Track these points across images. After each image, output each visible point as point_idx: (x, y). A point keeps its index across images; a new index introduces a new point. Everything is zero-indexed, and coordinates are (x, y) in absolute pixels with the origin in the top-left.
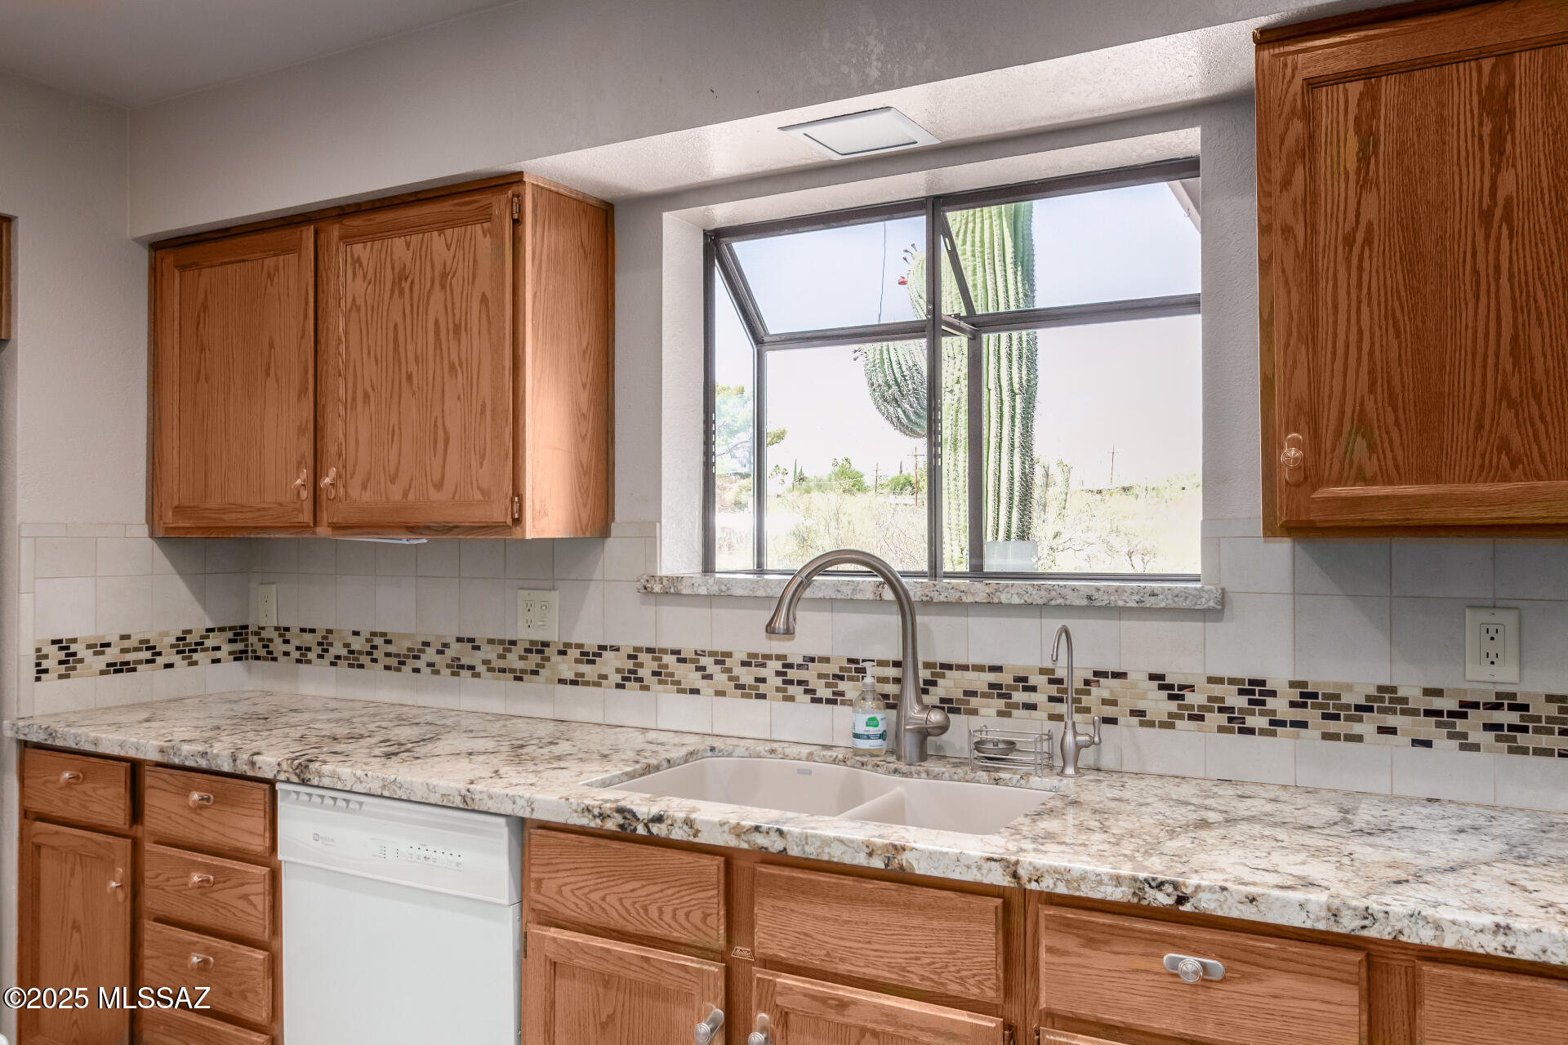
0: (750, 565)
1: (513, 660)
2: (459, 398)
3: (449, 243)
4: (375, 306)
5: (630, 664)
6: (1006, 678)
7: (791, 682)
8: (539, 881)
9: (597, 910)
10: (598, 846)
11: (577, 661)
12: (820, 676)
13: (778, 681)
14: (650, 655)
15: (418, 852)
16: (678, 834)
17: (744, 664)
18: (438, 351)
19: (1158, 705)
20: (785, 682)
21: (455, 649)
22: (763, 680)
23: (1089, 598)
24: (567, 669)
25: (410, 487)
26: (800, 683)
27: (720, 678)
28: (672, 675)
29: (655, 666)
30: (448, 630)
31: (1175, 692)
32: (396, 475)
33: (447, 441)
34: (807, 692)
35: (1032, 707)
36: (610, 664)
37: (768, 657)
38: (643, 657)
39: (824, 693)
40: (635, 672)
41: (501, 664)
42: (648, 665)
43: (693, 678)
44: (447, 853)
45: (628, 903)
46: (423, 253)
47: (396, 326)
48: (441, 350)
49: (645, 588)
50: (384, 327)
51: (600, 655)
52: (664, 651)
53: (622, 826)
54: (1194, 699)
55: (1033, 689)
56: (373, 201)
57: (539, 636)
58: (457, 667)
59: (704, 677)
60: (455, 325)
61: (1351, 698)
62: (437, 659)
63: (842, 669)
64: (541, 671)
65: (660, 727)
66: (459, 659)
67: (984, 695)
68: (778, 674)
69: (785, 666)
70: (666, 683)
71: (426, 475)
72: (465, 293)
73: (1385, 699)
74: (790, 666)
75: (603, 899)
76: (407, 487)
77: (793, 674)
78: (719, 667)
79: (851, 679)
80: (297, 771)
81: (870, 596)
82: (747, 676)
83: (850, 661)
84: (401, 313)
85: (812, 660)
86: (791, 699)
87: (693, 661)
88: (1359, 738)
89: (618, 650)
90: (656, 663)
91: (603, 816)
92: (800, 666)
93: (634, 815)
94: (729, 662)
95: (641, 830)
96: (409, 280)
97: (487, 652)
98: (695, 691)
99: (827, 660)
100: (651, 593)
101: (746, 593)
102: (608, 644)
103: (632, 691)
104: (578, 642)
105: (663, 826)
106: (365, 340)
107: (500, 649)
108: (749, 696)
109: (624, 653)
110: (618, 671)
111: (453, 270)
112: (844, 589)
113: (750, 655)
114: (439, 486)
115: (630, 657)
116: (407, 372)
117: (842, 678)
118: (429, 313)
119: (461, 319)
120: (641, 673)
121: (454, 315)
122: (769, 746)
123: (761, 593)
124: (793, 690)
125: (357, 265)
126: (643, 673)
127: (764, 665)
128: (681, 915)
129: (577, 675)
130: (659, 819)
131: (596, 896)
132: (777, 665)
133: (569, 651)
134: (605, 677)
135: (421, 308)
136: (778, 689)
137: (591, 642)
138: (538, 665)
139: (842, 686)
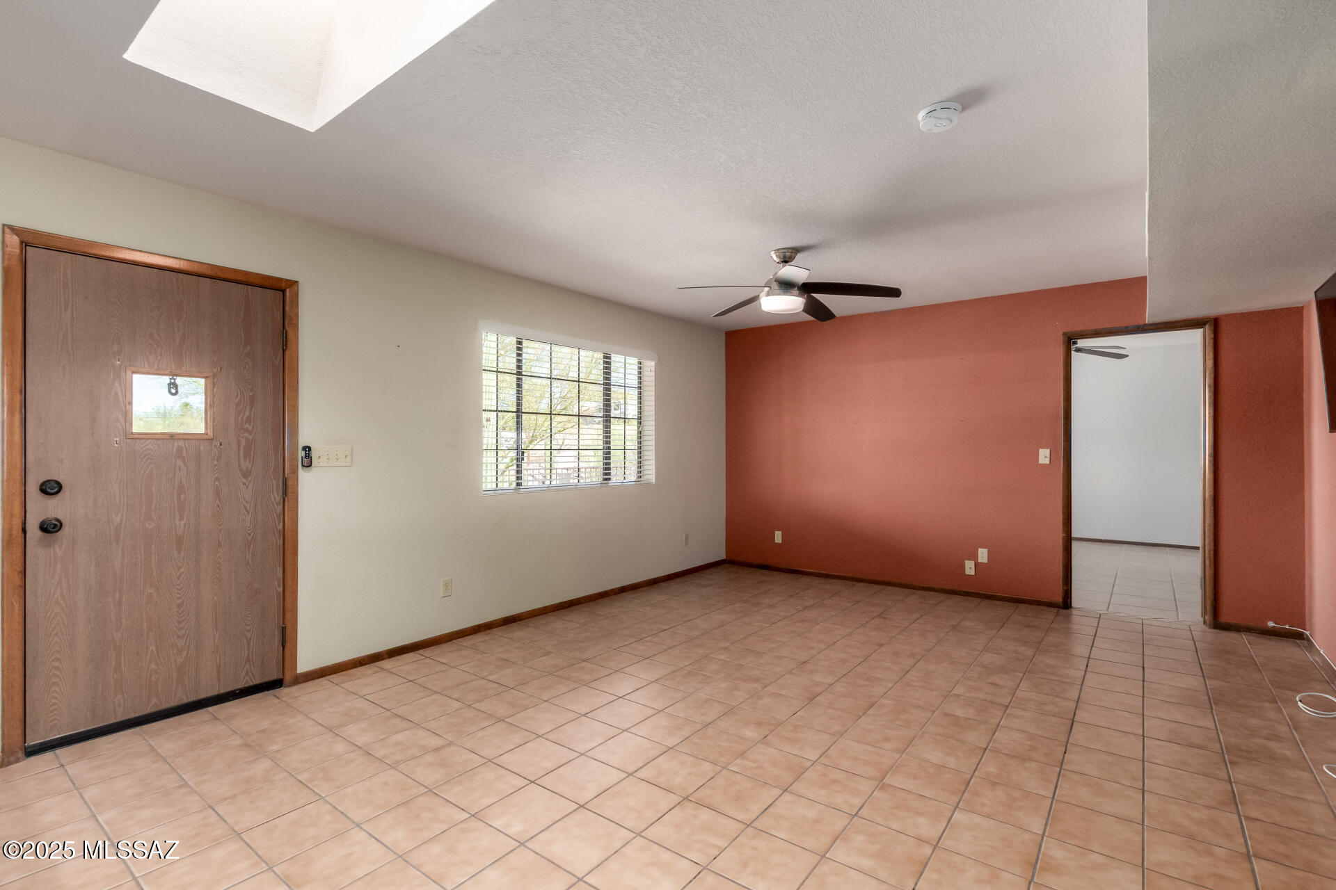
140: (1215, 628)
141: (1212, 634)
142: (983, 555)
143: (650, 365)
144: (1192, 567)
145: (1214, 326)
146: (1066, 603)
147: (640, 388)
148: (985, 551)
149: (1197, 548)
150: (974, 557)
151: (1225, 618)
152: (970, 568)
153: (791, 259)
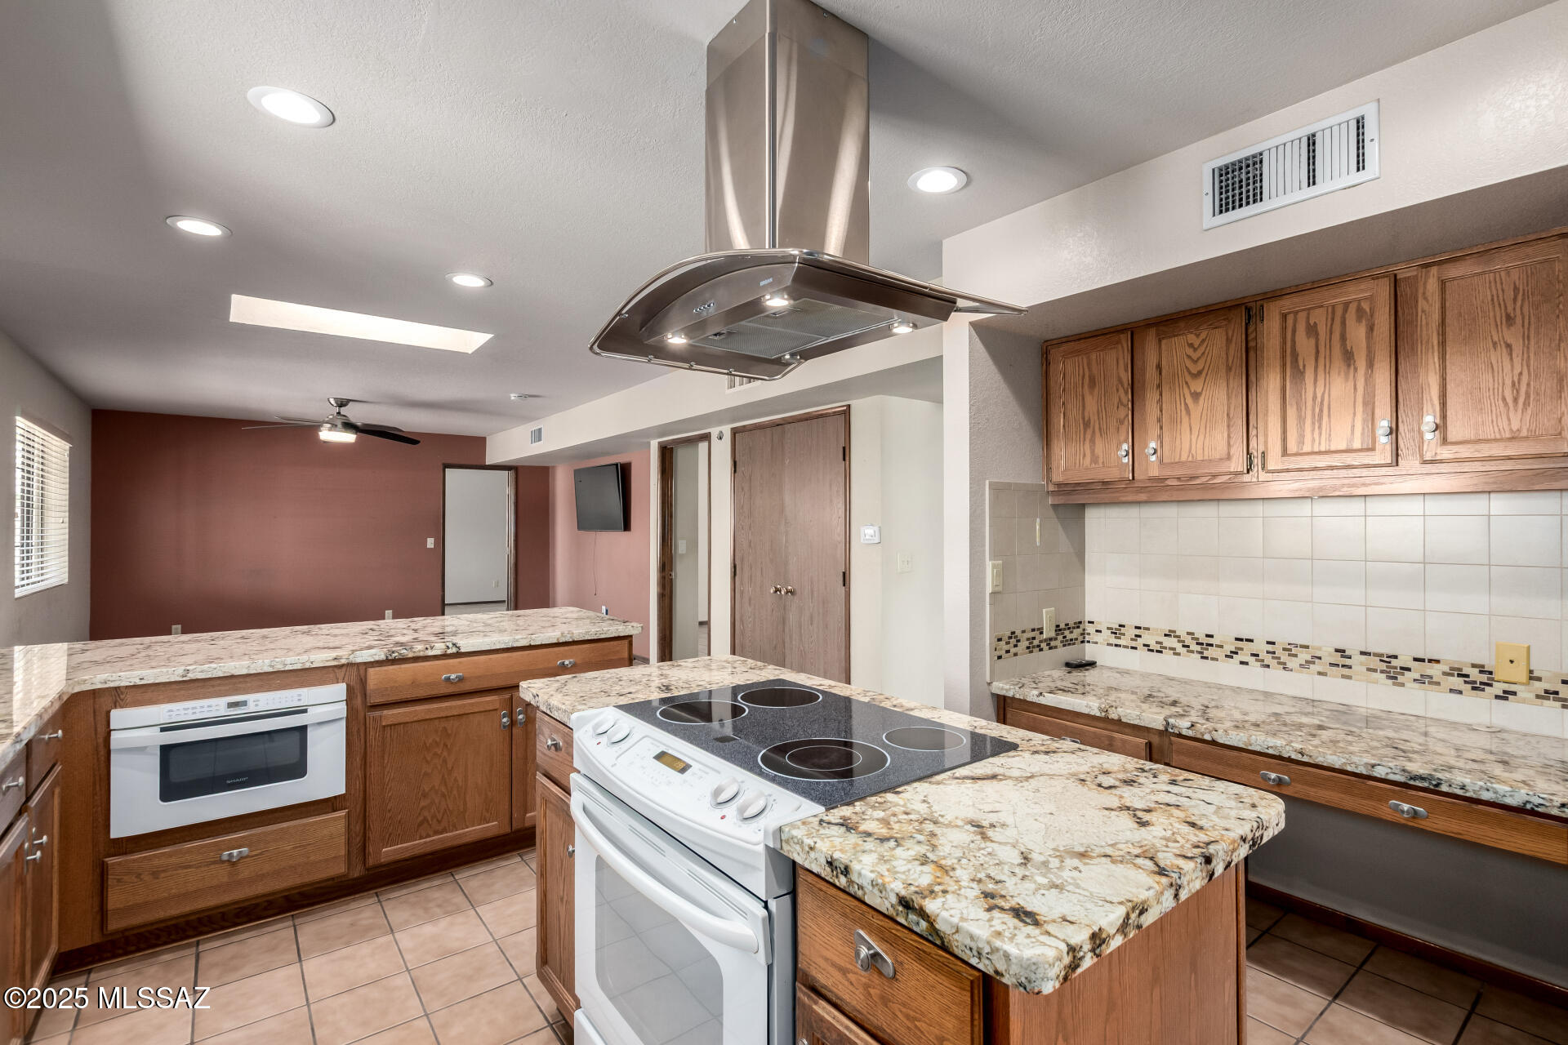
153: (345, 405)
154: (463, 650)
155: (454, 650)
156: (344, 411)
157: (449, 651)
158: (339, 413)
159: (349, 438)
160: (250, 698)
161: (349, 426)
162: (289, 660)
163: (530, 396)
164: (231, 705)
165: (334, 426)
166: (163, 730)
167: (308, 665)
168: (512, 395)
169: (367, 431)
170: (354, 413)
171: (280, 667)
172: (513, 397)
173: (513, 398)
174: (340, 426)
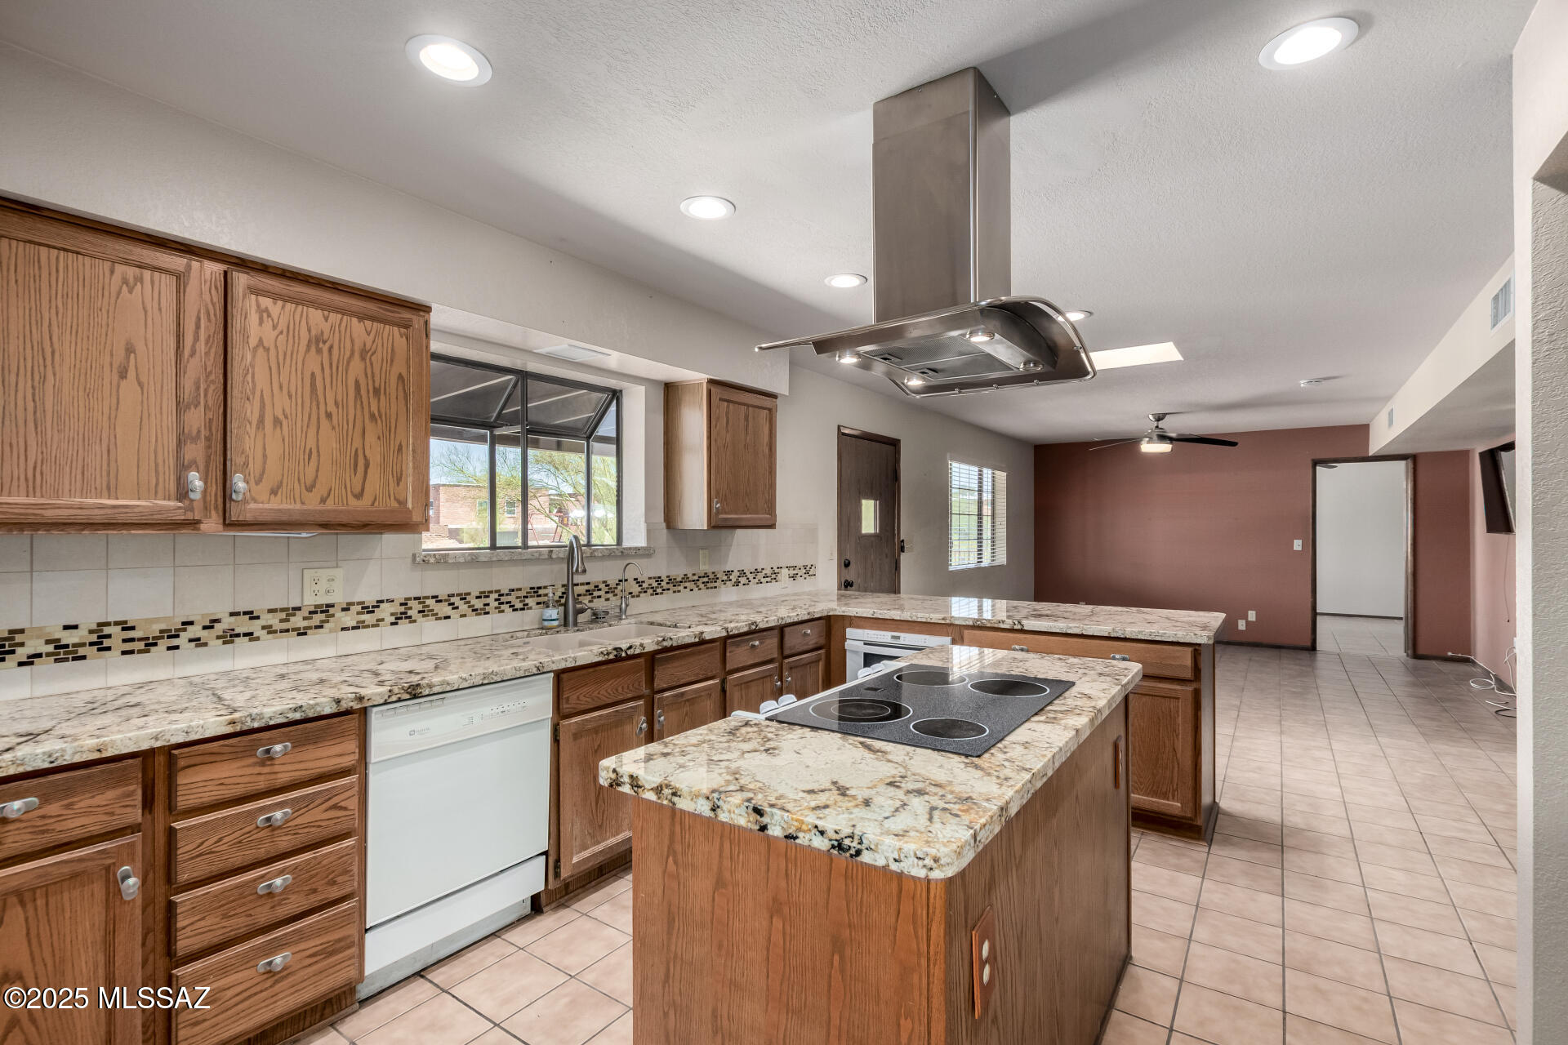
0: (487, 544)
1: (298, 621)
2: (379, 438)
3: (369, 329)
4: (289, 353)
5: (402, 609)
6: (591, 587)
7: (502, 603)
8: (568, 699)
9: (596, 699)
10: (596, 671)
11: (358, 613)
12: (517, 598)
13: (496, 604)
14: (417, 601)
15: (497, 711)
16: (638, 651)
17: (477, 597)
18: (359, 403)
19: (636, 589)
20: (500, 604)
21: (227, 623)
22: (488, 605)
23: (622, 552)
24: (349, 619)
25: (329, 495)
26: (507, 603)
27: (463, 607)
28: (433, 610)
29: (420, 607)
30: (220, 608)
31: (640, 583)
32: (313, 486)
33: (367, 466)
34: (510, 607)
35: (599, 597)
36: (386, 611)
37: (491, 592)
38: (410, 603)
39: (519, 605)
40: (406, 613)
41: (285, 626)
42: (416, 606)
43: (445, 609)
44: (516, 704)
45: (609, 691)
46: (343, 329)
47: (313, 374)
48: (362, 403)
49: (424, 561)
50: (299, 372)
51: (378, 607)
52: (427, 598)
53: (616, 656)
54: (645, 585)
55: (600, 590)
56: (284, 270)
57: (324, 600)
58: (230, 637)
59: (453, 609)
60: (374, 388)
61: (679, 579)
62: (203, 634)
63: (528, 593)
64: (326, 625)
65: (424, 643)
66: (233, 630)
67: (585, 595)
68: (496, 600)
69: (500, 595)
70: (428, 616)
71: (346, 487)
72: (384, 369)
73: (686, 578)
74: (502, 595)
75: (599, 693)
76: (325, 495)
77: (503, 599)
78: (463, 601)
79: (531, 597)
80: (409, 690)
81: (547, 557)
82: (478, 604)
83: (531, 588)
84: (320, 366)
85: (513, 590)
86: (503, 611)
87: (446, 600)
88: (679, 591)
89: (393, 601)
90: (421, 605)
91: (608, 654)
92: (507, 595)
93: (621, 649)
94: (468, 598)
95: (624, 655)
96: (328, 345)
97: (267, 620)
98: (448, 617)
99: (520, 589)
100: (428, 563)
101: (486, 560)
102: (385, 598)
103: (404, 625)
104: (359, 600)
105: (632, 650)
106: (275, 376)
107: (283, 615)
108: (480, 614)
109: (397, 603)
110: (392, 614)
111: (373, 350)
112: (535, 554)
113: (481, 593)
114: (359, 496)
115: (401, 604)
116: (326, 412)
117: (527, 597)
118: (349, 372)
119: (380, 385)
120: (410, 613)
121: (374, 381)
122: (510, 635)
123: (495, 559)
124: (503, 607)
125: (265, 315)
126: (412, 613)
127: (488, 597)
128: (631, 686)
129: (358, 622)
130: (630, 647)
131: (596, 693)
132: (496, 596)
133: (352, 608)
134: (383, 620)
135: (340, 369)
136: (496, 608)
137: (370, 599)
138: (322, 621)
139: (527, 601)
140: (1415, 658)
141: (1412, 661)
142: (1252, 616)
143: (1002, 476)
144: (1399, 630)
145: (1413, 459)
146: (1313, 648)
147: (993, 492)
148: (1254, 612)
149: (1401, 619)
150: (1245, 617)
151: (1421, 651)
152: (1242, 625)
153: (1162, 419)
154: (1025, 628)
155: (1019, 627)
156: (1161, 424)
157: (1016, 627)
158: (1157, 427)
159: (1166, 448)
160: (902, 635)
161: (1163, 438)
162: (919, 615)
163: (1325, 379)
164: (893, 637)
165: (1151, 440)
166: (865, 644)
167: (929, 620)
168: (1302, 382)
169: (1183, 440)
170: (1172, 426)
171: (914, 619)
172: (1303, 383)
173: (1302, 385)
174: (1155, 438)
